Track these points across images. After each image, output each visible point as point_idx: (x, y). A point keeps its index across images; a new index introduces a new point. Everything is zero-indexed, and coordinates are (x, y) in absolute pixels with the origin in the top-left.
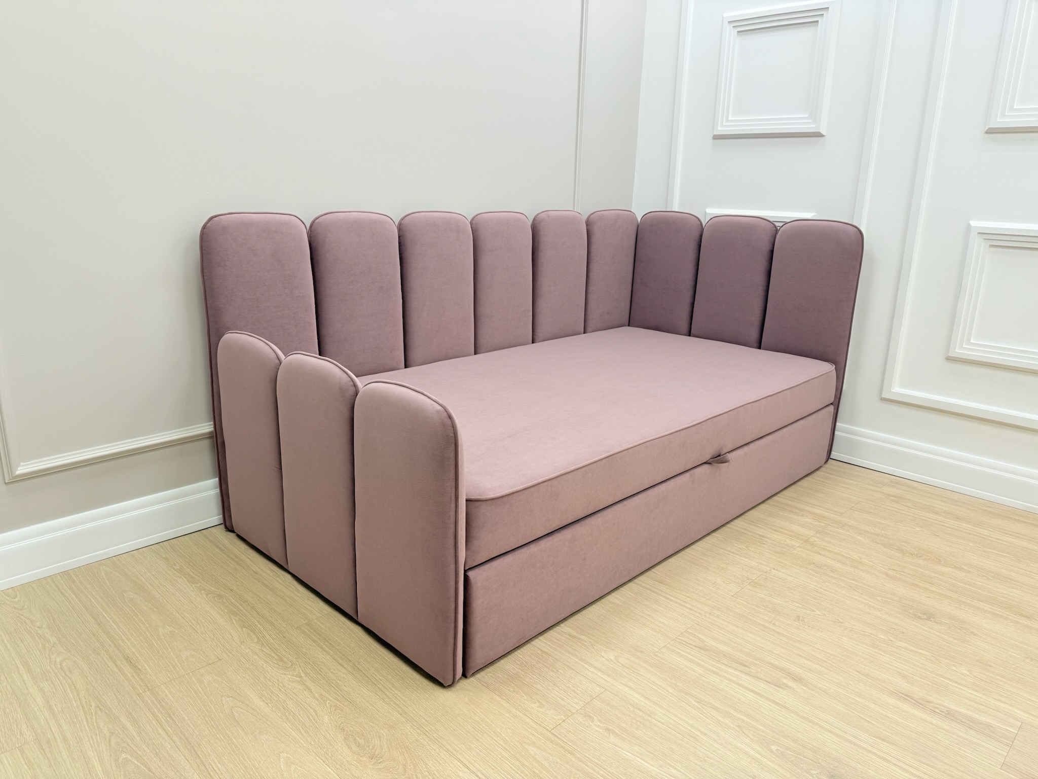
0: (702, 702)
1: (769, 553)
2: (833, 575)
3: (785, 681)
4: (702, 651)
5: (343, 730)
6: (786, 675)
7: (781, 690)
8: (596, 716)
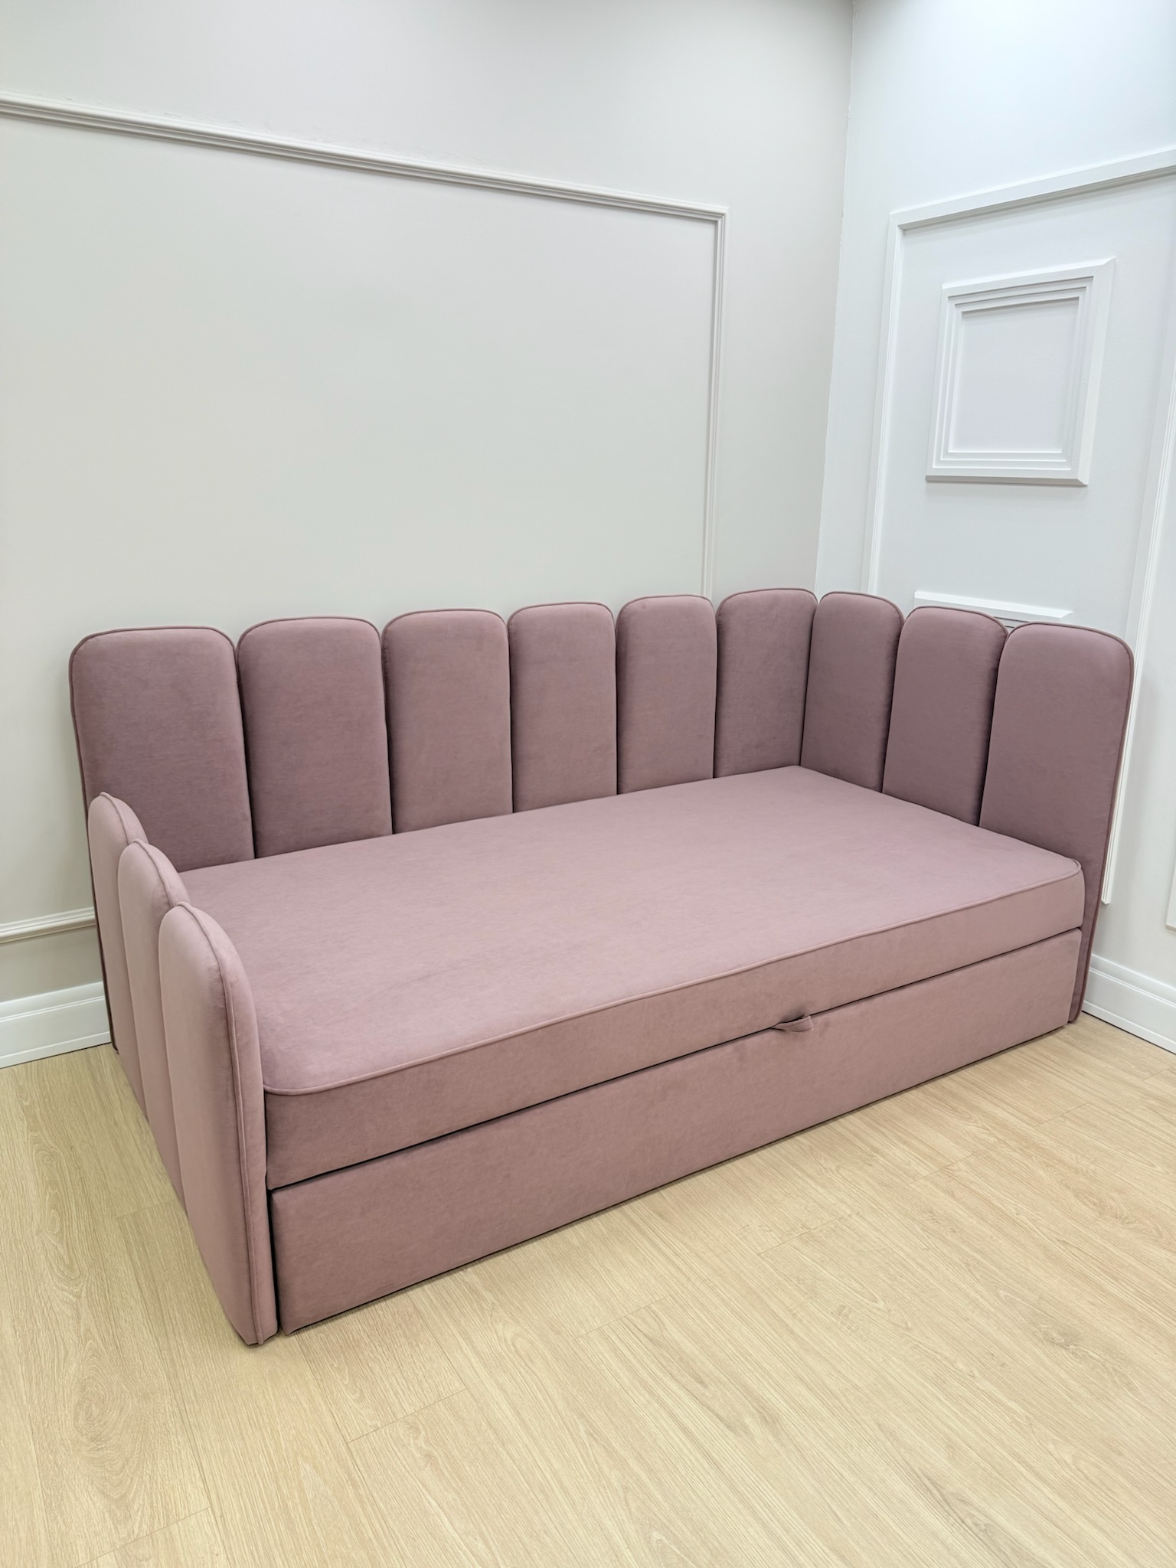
0: (595, 1436)
1: (867, 1182)
2: (949, 1238)
3: (748, 1420)
4: (650, 1346)
5: (83, 1389)
6: (757, 1410)
7: (731, 1435)
8: (426, 1431)
